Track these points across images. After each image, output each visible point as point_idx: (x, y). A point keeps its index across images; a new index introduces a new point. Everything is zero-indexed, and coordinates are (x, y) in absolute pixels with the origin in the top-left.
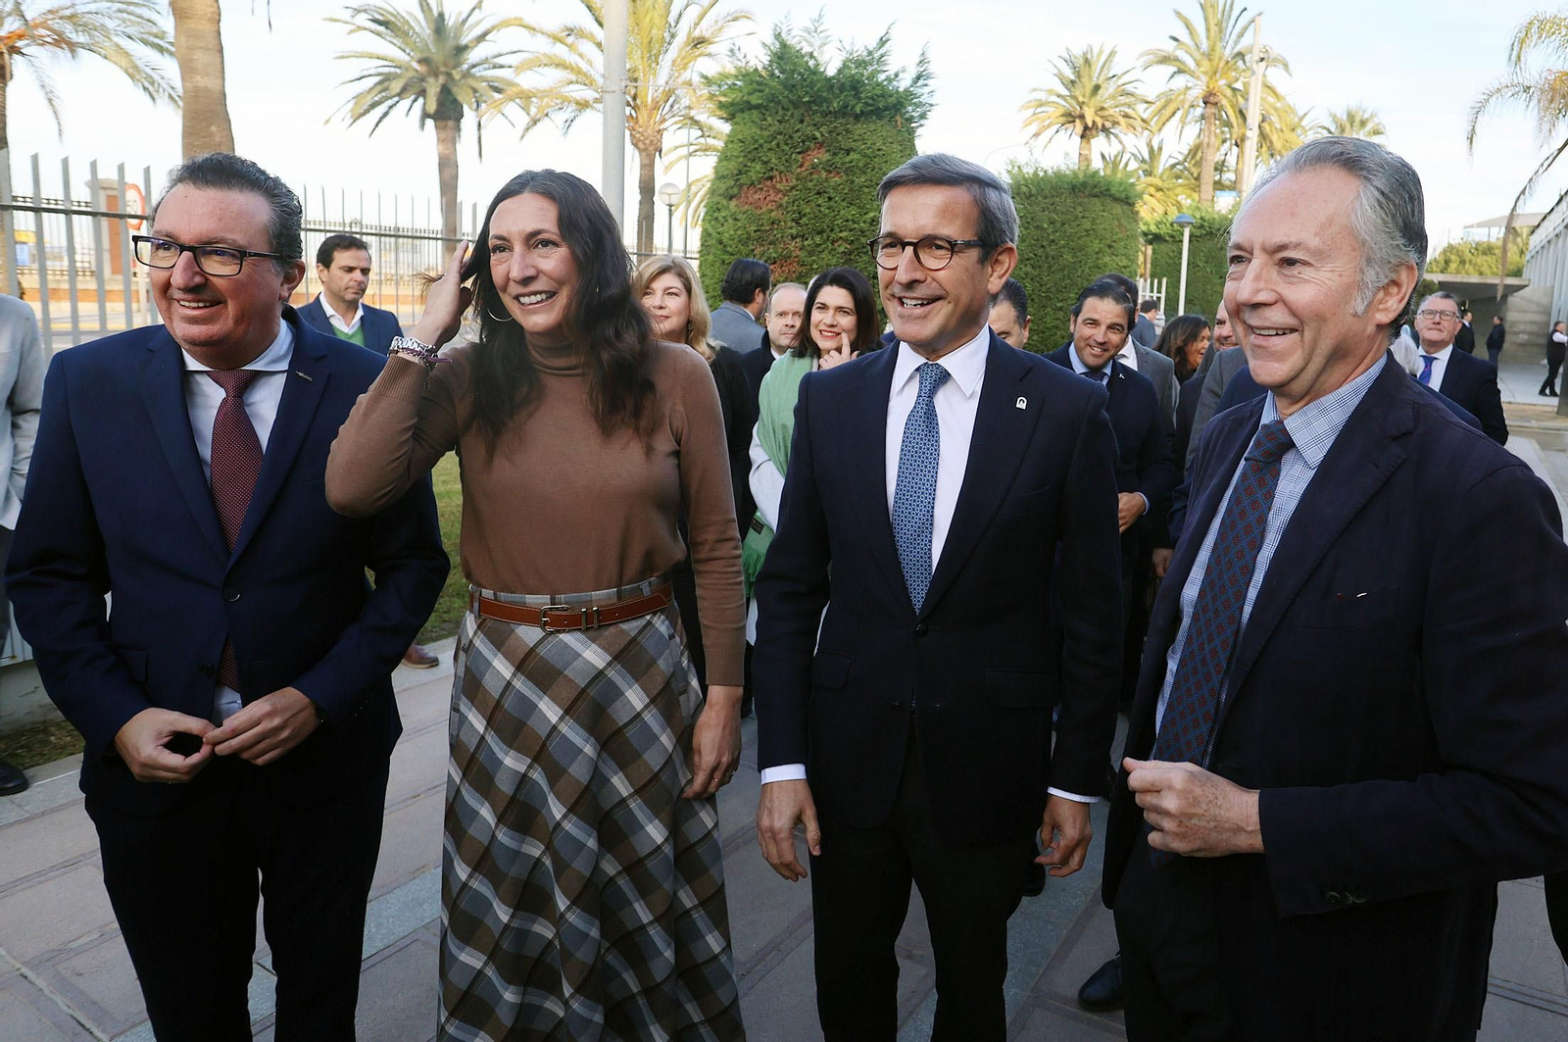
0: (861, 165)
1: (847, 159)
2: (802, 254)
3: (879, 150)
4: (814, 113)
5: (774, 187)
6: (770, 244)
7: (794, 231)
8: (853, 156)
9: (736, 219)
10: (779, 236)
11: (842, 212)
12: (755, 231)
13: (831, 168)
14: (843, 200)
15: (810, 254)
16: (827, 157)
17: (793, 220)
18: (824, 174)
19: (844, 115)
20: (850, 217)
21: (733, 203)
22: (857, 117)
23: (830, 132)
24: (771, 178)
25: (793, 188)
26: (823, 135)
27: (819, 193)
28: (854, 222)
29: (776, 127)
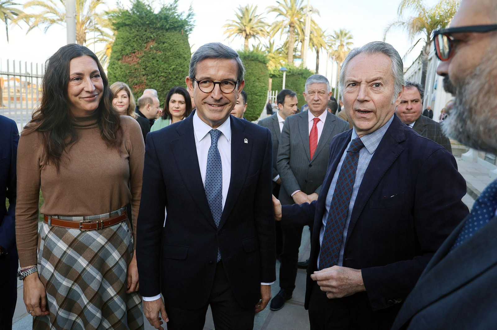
0: (169, 48)
1: (164, 46)
2: (147, 82)
3: (175, 42)
4: (151, 28)
5: (136, 56)
6: (135, 77)
7: (144, 73)
8: (166, 44)
9: (121, 68)
10: (138, 74)
11: (162, 66)
12: (129, 73)
13: (157, 49)
14: (162, 61)
15: (150, 81)
16: (156, 45)
17: (143, 69)
18: (155, 51)
19: (162, 29)
20: (165, 68)
21: (120, 62)
22: (167, 30)
23: (157, 35)
24: (134, 53)
25: (143, 56)
26: (154, 37)
27: (153, 59)
28: (167, 70)
29: (136, 33)
